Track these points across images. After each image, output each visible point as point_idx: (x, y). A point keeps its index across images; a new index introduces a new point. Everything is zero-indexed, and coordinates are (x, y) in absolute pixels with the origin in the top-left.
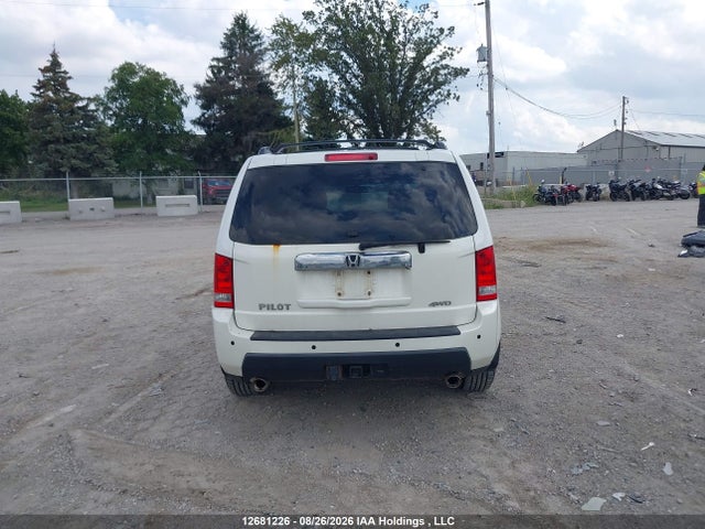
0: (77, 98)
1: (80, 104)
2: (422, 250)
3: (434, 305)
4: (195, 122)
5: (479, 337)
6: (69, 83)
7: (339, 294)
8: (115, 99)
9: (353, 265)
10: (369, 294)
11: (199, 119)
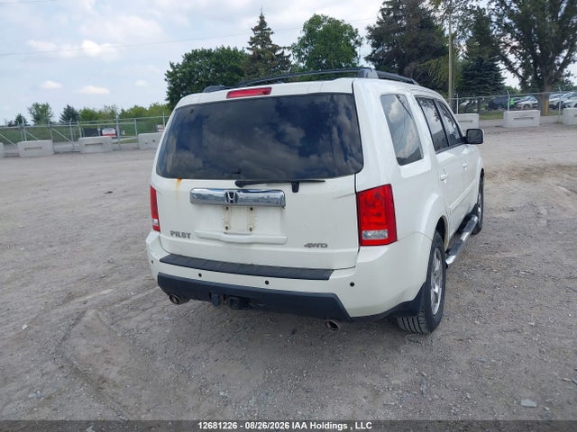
0: (276, 48)
1: (279, 52)
2: (295, 189)
3: (309, 246)
4: (368, 59)
5: (352, 284)
6: (271, 36)
7: (227, 228)
8: (306, 46)
9: (232, 202)
10: (251, 230)
11: (371, 55)
